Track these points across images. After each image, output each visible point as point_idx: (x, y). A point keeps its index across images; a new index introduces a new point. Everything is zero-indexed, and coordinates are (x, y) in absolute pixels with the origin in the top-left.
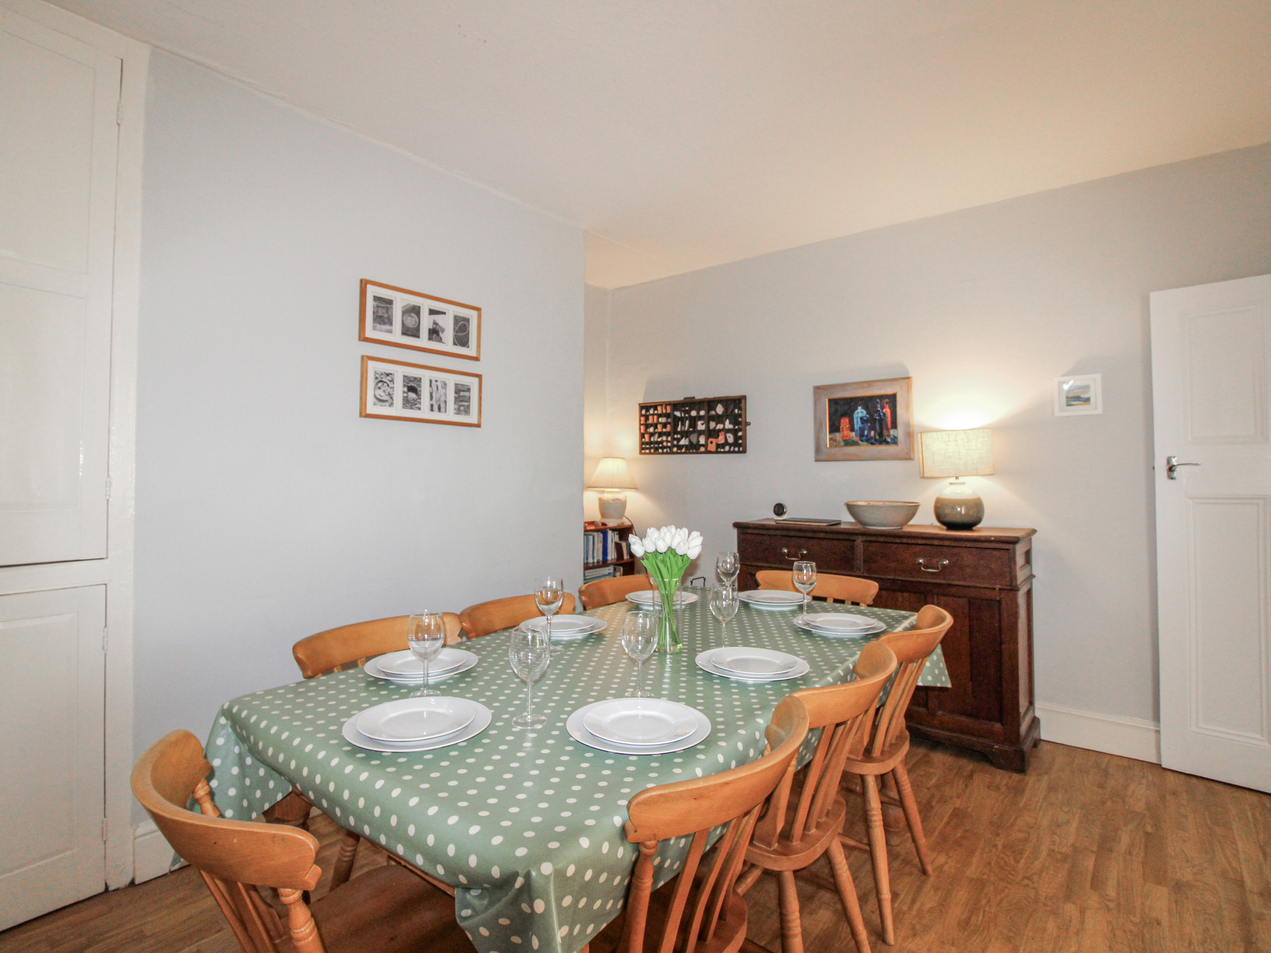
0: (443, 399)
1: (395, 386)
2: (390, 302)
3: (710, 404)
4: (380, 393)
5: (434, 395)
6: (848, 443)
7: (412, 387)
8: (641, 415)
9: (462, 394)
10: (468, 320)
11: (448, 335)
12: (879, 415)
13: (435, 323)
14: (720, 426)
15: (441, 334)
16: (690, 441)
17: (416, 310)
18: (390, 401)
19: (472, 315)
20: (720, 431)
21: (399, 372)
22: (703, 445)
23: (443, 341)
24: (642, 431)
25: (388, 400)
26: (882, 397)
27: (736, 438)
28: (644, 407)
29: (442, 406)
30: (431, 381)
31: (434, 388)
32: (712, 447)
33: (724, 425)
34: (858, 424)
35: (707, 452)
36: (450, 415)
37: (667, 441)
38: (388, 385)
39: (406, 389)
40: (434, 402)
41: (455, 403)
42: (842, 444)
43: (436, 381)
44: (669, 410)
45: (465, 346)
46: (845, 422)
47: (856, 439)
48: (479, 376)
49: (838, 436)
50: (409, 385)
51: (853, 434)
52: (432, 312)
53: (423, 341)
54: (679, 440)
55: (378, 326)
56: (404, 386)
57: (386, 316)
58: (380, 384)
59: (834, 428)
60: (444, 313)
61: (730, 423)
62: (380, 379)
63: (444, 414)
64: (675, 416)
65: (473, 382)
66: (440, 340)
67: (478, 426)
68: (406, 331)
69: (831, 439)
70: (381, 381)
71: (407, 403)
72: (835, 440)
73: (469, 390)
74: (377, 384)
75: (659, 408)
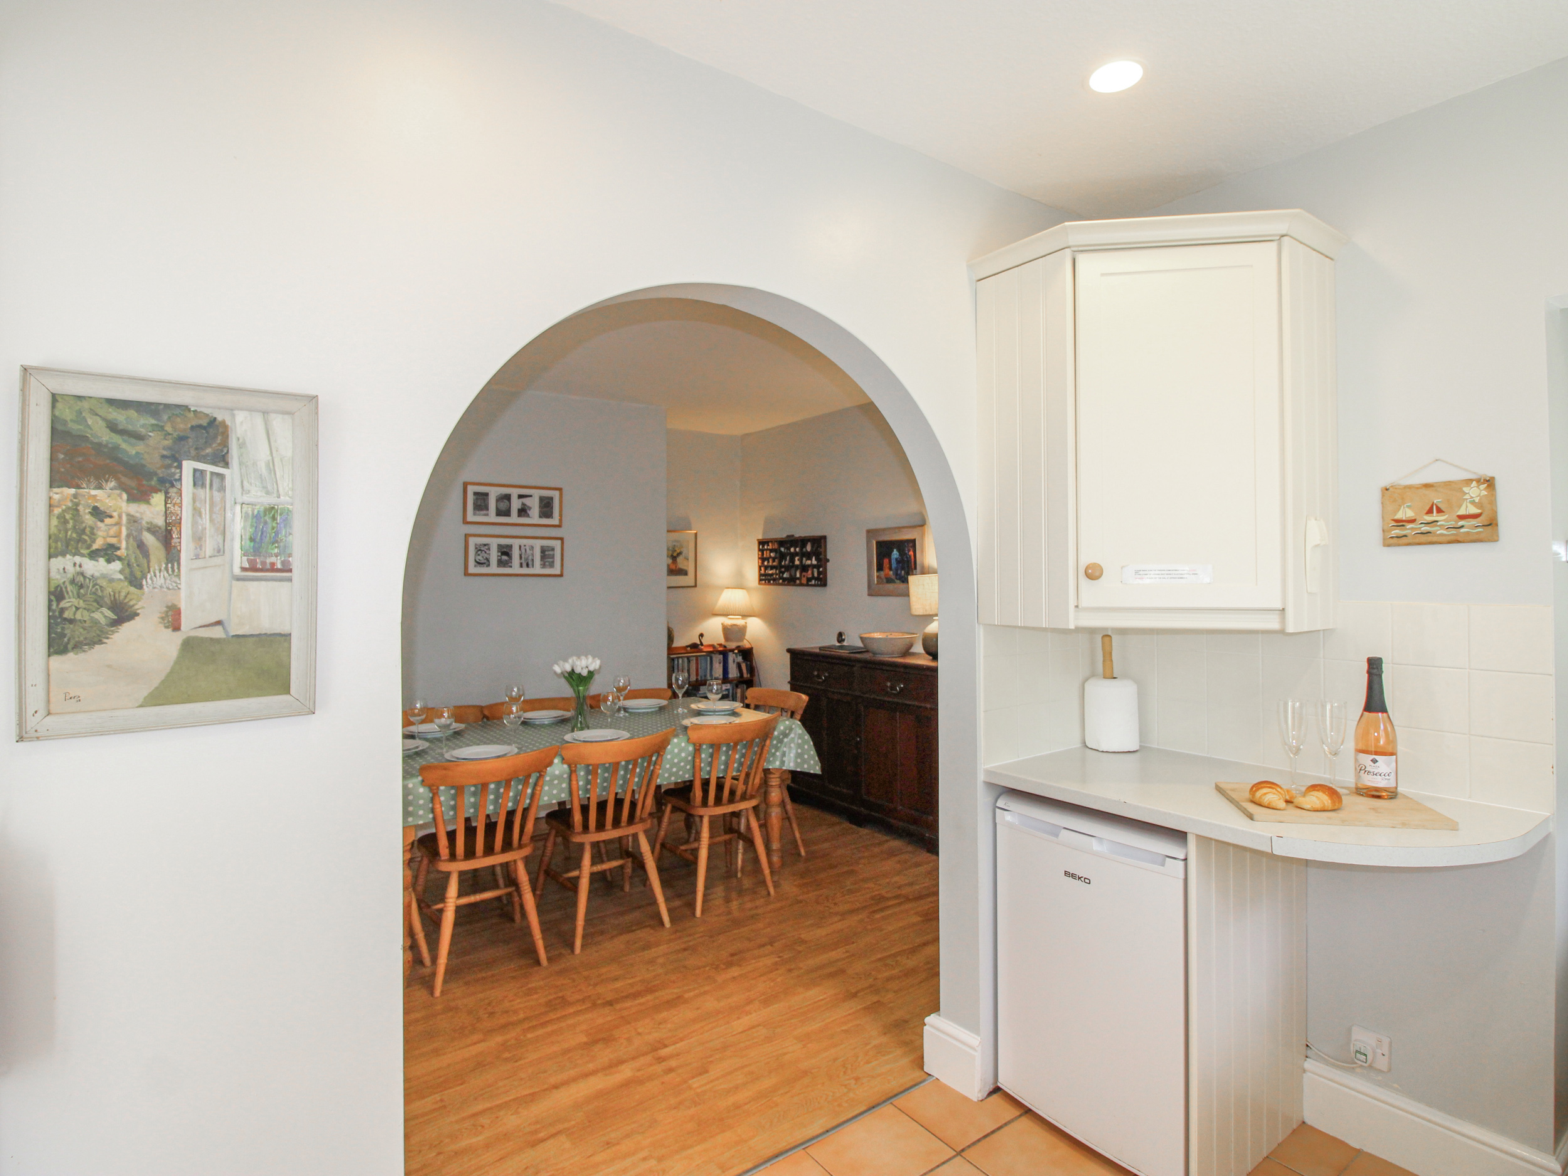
0: (530, 558)
1: (491, 552)
2: (487, 495)
3: (803, 541)
4: (479, 558)
5: (523, 556)
6: (889, 581)
7: (505, 551)
8: (759, 550)
9: (547, 553)
10: (551, 499)
11: (535, 511)
12: (907, 558)
13: (523, 504)
14: (809, 562)
15: (528, 511)
16: (791, 575)
17: (508, 497)
18: (487, 563)
19: (556, 495)
20: (809, 566)
21: (494, 543)
22: (798, 579)
23: (530, 516)
24: (760, 564)
25: (486, 563)
26: (908, 541)
27: (819, 573)
28: (762, 543)
29: (530, 563)
30: (520, 547)
31: (523, 551)
32: (804, 581)
33: (812, 561)
34: (894, 565)
35: (801, 585)
36: (537, 569)
37: (777, 574)
38: (486, 552)
39: (500, 554)
40: (523, 561)
41: (541, 560)
42: (885, 580)
43: (525, 546)
44: (776, 546)
45: (549, 518)
46: (886, 561)
47: (893, 577)
48: (562, 539)
49: (882, 573)
50: (503, 550)
51: (891, 573)
52: (520, 497)
53: (514, 518)
54: (783, 573)
55: (478, 512)
56: (498, 551)
57: (483, 504)
58: (479, 552)
59: (880, 568)
60: (531, 496)
61: (816, 560)
62: (479, 549)
63: (532, 569)
64: (781, 551)
65: (557, 544)
66: (528, 516)
67: (561, 575)
68: (499, 513)
69: (878, 577)
70: (480, 550)
71: (501, 563)
72: (881, 578)
73: (553, 549)
74: (477, 553)
75: (770, 544)
